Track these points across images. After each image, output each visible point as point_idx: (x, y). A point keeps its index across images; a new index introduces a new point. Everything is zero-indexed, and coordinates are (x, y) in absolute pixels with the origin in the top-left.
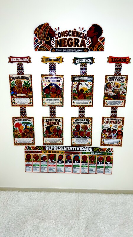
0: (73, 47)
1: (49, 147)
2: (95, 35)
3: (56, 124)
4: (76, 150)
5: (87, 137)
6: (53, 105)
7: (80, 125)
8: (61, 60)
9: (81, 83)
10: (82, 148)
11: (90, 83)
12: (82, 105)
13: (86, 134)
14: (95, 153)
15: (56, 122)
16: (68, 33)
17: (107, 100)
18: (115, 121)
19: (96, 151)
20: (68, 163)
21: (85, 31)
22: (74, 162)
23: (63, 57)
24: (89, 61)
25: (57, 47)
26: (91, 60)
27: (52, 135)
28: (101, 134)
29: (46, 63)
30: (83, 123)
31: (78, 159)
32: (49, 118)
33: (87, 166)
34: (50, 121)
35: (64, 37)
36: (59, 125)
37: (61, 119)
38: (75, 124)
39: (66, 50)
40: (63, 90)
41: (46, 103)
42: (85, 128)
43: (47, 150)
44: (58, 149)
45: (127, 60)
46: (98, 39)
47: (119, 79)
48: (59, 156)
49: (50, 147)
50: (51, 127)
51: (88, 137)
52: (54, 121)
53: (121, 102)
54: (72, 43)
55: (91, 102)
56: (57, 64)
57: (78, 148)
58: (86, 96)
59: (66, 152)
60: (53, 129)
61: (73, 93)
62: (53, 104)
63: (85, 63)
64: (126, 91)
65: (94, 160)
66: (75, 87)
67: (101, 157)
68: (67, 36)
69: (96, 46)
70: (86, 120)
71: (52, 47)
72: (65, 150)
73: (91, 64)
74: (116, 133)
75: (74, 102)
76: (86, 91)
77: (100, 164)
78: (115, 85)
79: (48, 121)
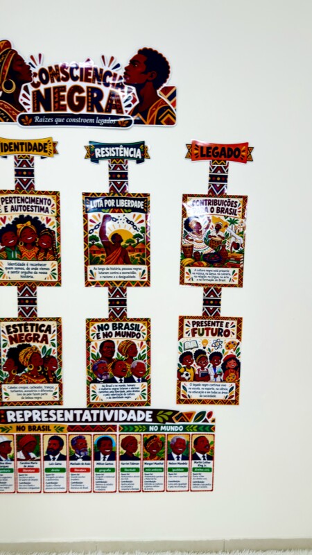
0: (84, 111)
1: (18, 412)
2: (147, 81)
3: (38, 341)
4: (101, 419)
5: (136, 379)
6: (30, 283)
7: (112, 342)
8: (52, 148)
9: (113, 215)
10: (121, 412)
11: (140, 216)
12: (118, 282)
13: (132, 369)
14: (162, 428)
15: (39, 333)
16: (68, 71)
17: (191, 268)
18: (216, 327)
19: (165, 421)
20: (80, 461)
21: (118, 66)
22: (97, 458)
23: (54, 140)
24: (132, 153)
25: (39, 110)
26: (139, 150)
27: (26, 374)
28: (176, 368)
29: (6, 157)
30: (124, 336)
31: (111, 448)
32: (17, 323)
33: (137, 470)
34: (19, 333)
35: (57, 84)
36: (47, 343)
37: (54, 325)
38: (98, 338)
39: (66, 121)
40: (59, 235)
41: (7, 275)
42: (130, 350)
43: (12, 422)
44: (47, 419)
45: (244, 151)
46: (158, 91)
47: (221, 207)
48: (51, 439)
49: (21, 412)
50: (23, 351)
51: (138, 377)
52: (32, 331)
53: (231, 272)
54: (81, 99)
55: (144, 271)
56: (37, 158)
57: (109, 413)
58: (130, 255)
59: (71, 429)
60: (29, 356)
61: (91, 246)
62: (28, 277)
63: (123, 158)
64: (244, 240)
65: (159, 449)
66: (95, 228)
67: (179, 440)
68: (65, 80)
69: (152, 112)
70: (132, 325)
71: (23, 109)
72: (69, 421)
73: (139, 161)
74: (220, 365)
75: (94, 271)
76: (130, 241)
77: (177, 462)
78: (212, 224)
79: (12, 330)
